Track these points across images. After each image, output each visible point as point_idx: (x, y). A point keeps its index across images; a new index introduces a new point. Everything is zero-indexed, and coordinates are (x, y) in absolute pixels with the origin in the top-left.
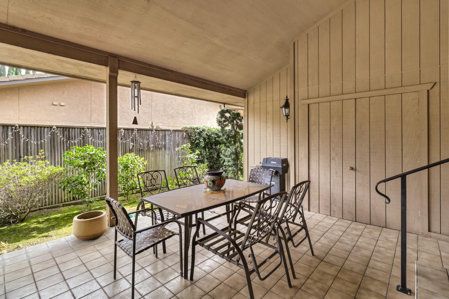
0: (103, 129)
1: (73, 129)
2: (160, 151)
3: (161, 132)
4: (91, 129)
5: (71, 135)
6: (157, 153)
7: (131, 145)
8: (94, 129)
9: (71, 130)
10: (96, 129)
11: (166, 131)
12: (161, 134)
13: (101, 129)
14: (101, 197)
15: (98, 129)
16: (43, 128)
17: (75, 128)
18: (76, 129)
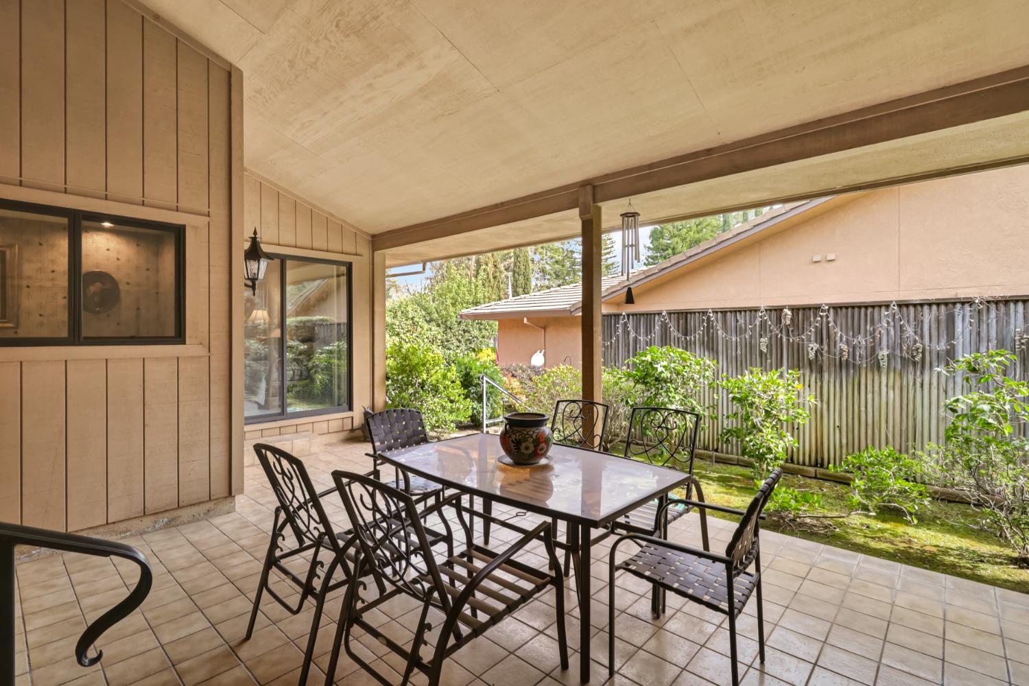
0: (745, 311)
1: (693, 315)
2: (922, 373)
3: (930, 309)
4: (721, 312)
5: (689, 326)
6: (911, 378)
7: (812, 349)
8: (726, 312)
9: (689, 315)
10: (731, 312)
11: (954, 304)
12: (928, 316)
13: (740, 312)
14: (738, 459)
15: (735, 312)
16: (653, 316)
17: (695, 313)
18: (697, 314)
